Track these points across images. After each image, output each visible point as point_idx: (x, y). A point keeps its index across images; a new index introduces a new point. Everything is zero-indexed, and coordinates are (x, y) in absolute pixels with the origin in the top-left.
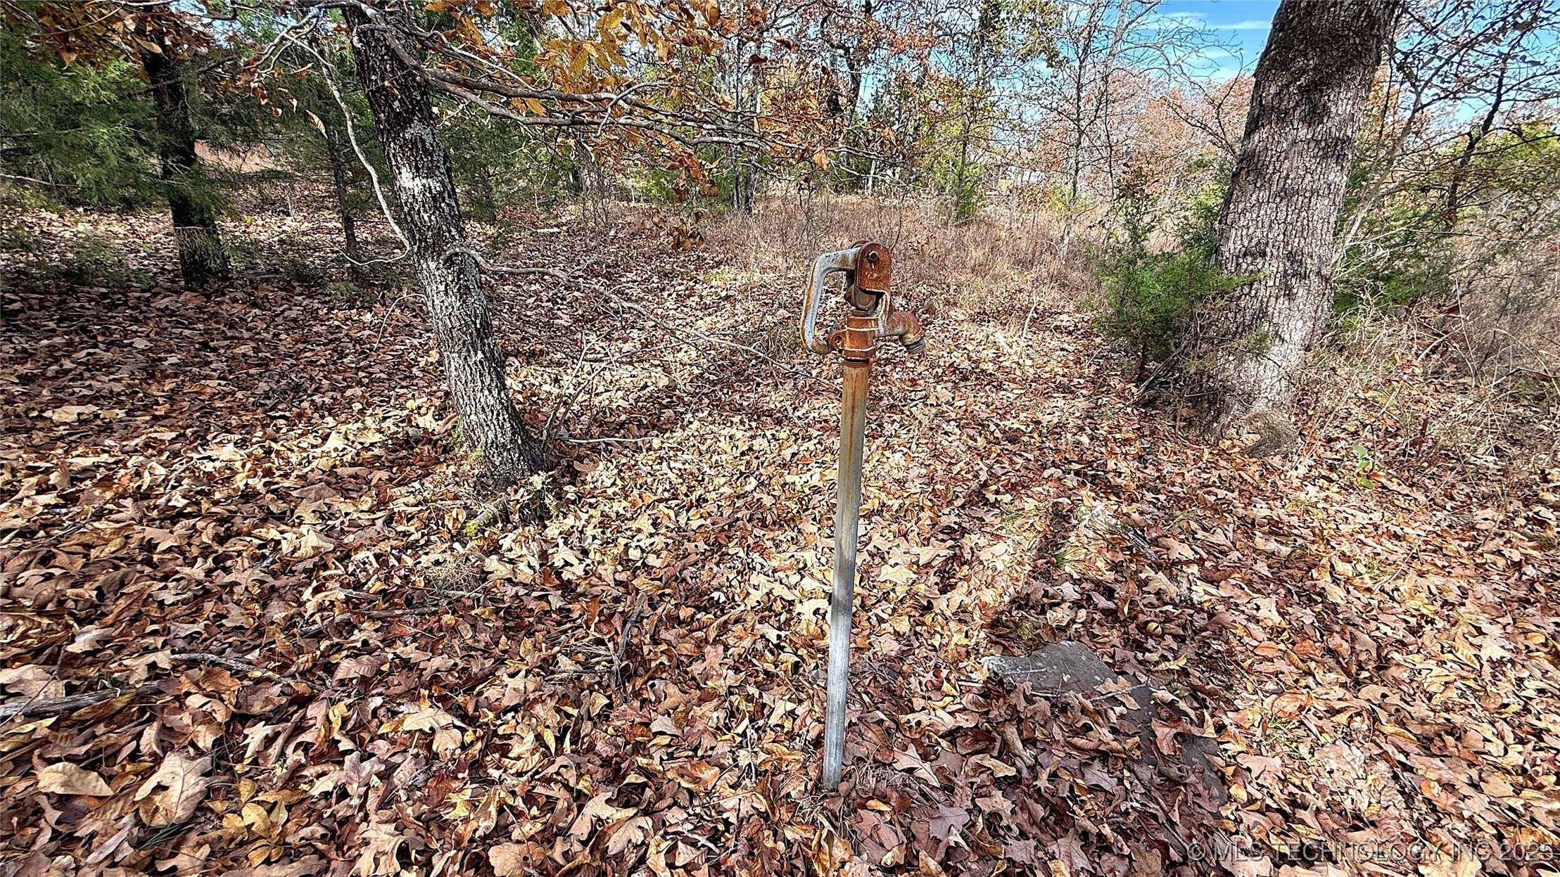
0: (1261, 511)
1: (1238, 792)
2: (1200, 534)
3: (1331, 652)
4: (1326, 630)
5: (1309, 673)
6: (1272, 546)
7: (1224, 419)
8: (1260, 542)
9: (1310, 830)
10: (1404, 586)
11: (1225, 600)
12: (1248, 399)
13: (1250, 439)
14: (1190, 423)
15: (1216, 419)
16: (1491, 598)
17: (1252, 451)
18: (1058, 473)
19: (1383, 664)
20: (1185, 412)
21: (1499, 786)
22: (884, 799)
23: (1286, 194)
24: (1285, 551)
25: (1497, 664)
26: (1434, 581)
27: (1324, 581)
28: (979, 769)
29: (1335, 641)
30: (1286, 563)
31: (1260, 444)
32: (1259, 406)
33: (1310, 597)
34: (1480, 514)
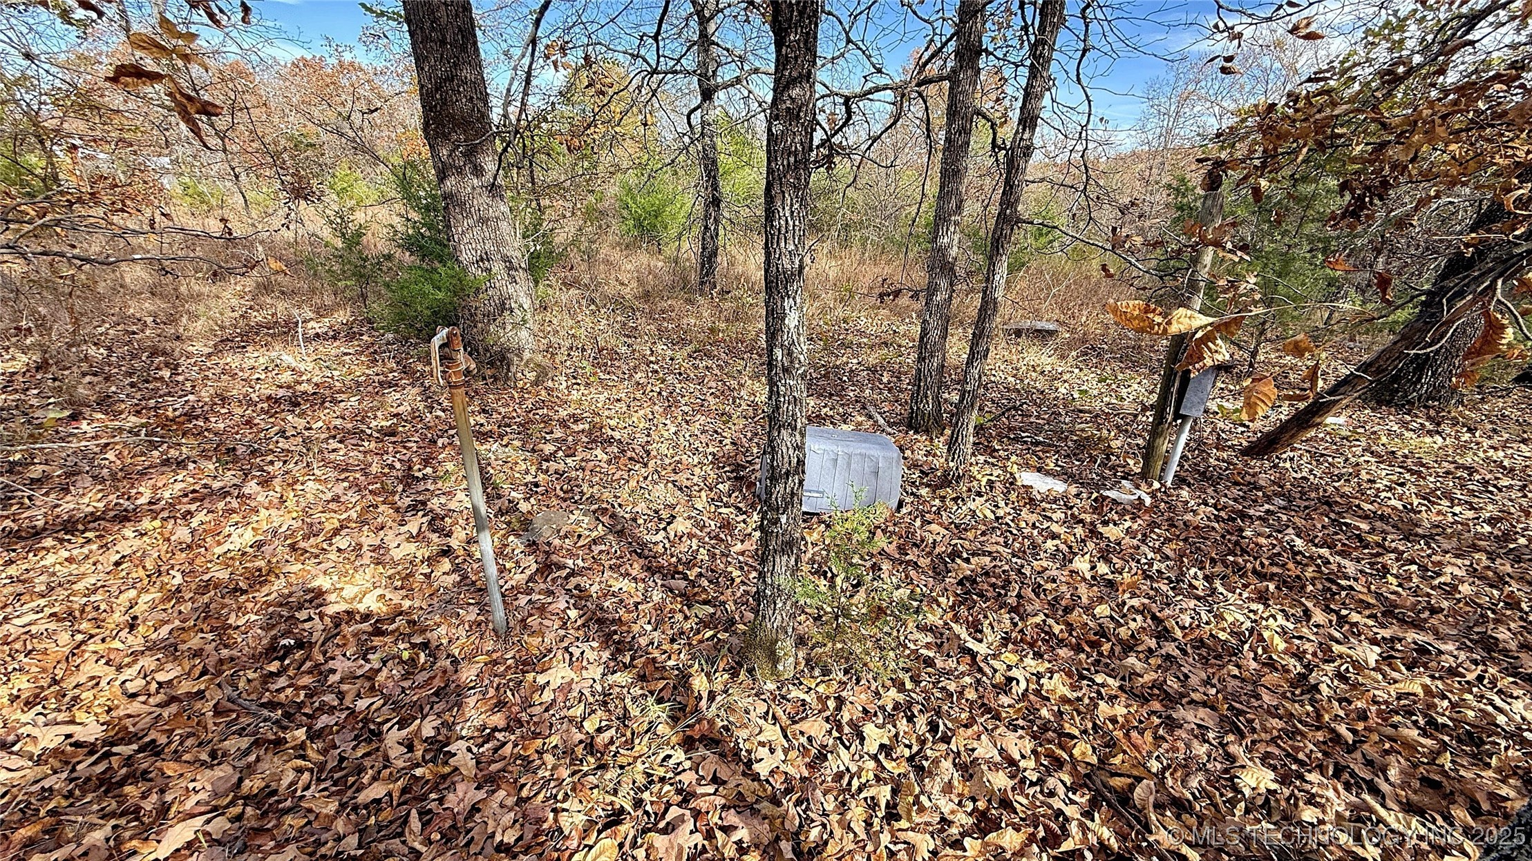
0: (563, 413)
1: (640, 521)
2: (548, 437)
3: (631, 459)
4: (623, 451)
5: (630, 470)
6: (581, 427)
7: (513, 369)
8: (576, 428)
9: (665, 514)
10: (635, 419)
11: (582, 460)
12: (519, 352)
13: (532, 376)
14: (496, 379)
15: (509, 370)
16: (661, 410)
17: (536, 383)
18: (446, 441)
19: (648, 453)
20: (489, 372)
21: (697, 471)
22: (532, 615)
23: (484, 221)
24: (587, 426)
25: (675, 433)
26: (641, 413)
27: (610, 432)
28: (554, 580)
29: (629, 454)
30: (590, 433)
31: (538, 377)
32: (527, 355)
33: (610, 441)
34: (637, 376)
